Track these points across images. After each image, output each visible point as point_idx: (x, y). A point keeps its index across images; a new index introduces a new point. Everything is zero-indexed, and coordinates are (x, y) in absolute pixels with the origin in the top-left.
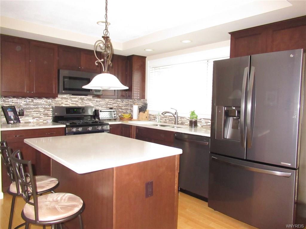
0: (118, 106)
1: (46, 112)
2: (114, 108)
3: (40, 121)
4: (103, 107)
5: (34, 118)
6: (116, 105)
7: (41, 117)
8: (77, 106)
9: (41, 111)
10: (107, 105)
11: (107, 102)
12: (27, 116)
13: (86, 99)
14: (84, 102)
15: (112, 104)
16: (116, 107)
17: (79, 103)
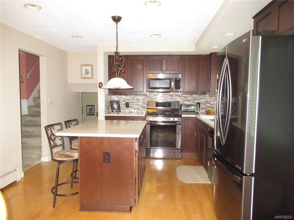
0: (206, 101)
1: (143, 105)
2: (202, 102)
3: (139, 111)
4: (191, 102)
5: (135, 109)
6: (204, 100)
7: (140, 108)
8: (167, 101)
9: (140, 104)
10: (194, 100)
11: (195, 97)
12: (131, 107)
13: (175, 95)
14: (173, 97)
15: (199, 99)
16: (204, 102)
17: (169, 99)
